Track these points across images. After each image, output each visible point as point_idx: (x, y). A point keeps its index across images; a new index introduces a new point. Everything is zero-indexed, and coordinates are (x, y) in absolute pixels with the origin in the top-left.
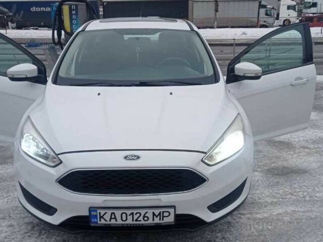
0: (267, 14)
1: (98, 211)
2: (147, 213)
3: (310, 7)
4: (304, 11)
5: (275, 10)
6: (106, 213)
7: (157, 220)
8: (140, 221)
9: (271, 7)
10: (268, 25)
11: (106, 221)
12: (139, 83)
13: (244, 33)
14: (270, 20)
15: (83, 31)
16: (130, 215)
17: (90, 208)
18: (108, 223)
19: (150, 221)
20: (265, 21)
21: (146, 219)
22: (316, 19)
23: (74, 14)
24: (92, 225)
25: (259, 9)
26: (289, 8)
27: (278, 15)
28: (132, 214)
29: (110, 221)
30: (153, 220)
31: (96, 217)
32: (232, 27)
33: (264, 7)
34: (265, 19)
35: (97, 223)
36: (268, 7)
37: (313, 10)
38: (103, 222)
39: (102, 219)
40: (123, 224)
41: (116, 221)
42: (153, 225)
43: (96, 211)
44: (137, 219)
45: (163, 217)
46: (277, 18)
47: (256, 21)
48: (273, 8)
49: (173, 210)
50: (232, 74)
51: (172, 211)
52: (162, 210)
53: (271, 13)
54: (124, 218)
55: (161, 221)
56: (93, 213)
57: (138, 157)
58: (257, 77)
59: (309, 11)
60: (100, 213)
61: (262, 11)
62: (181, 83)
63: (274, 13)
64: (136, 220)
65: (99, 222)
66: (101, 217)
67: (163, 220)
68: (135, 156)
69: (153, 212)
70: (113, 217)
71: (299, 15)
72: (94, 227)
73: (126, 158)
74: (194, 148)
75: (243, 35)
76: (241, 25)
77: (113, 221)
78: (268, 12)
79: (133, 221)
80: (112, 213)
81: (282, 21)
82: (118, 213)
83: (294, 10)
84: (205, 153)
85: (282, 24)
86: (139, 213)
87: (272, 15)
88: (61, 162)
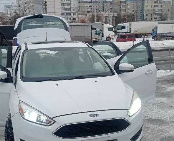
0: (96, 34)
3: (121, 29)
4: (118, 31)
10: (98, 41)
15: (26, 50)
20: (96, 38)
22: (128, 36)
25: (91, 30)
26: (109, 29)
27: (103, 34)
33: (94, 29)
34: (96, 37)
36: (97, 29)
37: (124, 30)
46: (103, 36)
47: (90, 39)
48: (100, 30)
50: (117, 70)
57: (97, 115)
58: (132, 71)
59: (121, 31)
61: (93, 32)
63: (101, 32)
68: (95, 114)
71: (116, 34)
73: (90, 115)
78: (97, 33)
81: (106, 38)
83: (113, 30)
84: (127, 110)
85: (106, 40)
87: (100, 34)
88: (55, 122)
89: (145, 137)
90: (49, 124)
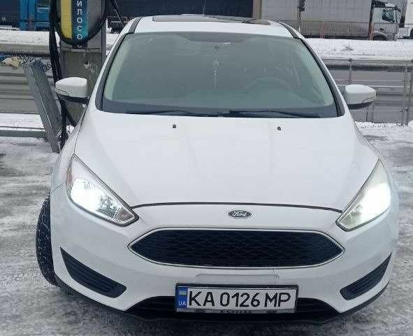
0: (384, 18)
1: (189, 290)
2: (257, 294)
5: (399, 11)
6: (199, 293)
7: (271, 306)
8: (248, 306)
9: (393, 6)
10: (386, 35)
11: (199, 305)
12: (229, 113)
13: (349, 49)
14: (390, 28)
15: (131, 33)
16: (233, 297)
17: (178, 285)
18: (202, 307)
19: (261, 307)
20: (381, 29)
21: (255, 303)
23: (80, 7)
24: (178, 310)
25: (372, 8)
27: (403, 20)
28: (237, 295)
29: (204, 305)
30: (266, 305)
31: (184, 298)
32: (327, 37)
33: (381, 5)
34: (382, 26)
35: (185, 307)
36: (387, 5)
38: (194, 305)
39: (193, 302)
40: (222, 311)
41: (213, 305)
42: (265, 312)
43: (186, 289)
44: (243, 303)
45: (280, 301)
46: (402, 24)
48: (396, 8)
49: (295, 291)
51: (292, 292)
52: (279, 291)
53: (392, 16)
54: (225, 302)
55: (277, 308)
56: (182, 293)
57: (249, 214)
60: (191, 292)
61: (378, 12)
62: (291, 114)
63: (397, 16)
64: (242, 305)
65: (188, 306)
66: (191, 299)
67: (279, 306)
68: (244, 212)
69: (267, 294)
70: (209, 299)
72: (180, 313)
73: (231, 214)
74: (326, 204)
75: (347, 52)
76: (341, 33)
77: (209, 305)
78: (388, 15)
79: (237, 305)
80: (208, 293)
81: (410, 30)
82: (217, 293)
84: (340, 212)
86: (246, 294)
87: (394, 19)
88: (137, 218)
89: (405, 291)
90: (123, 222)
